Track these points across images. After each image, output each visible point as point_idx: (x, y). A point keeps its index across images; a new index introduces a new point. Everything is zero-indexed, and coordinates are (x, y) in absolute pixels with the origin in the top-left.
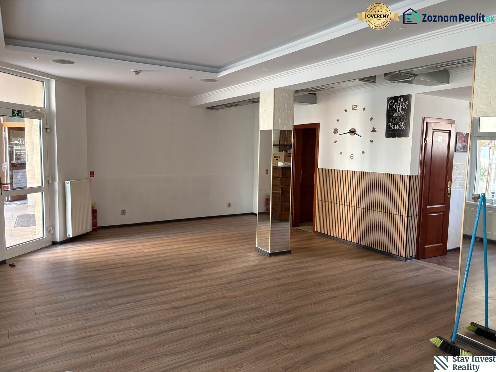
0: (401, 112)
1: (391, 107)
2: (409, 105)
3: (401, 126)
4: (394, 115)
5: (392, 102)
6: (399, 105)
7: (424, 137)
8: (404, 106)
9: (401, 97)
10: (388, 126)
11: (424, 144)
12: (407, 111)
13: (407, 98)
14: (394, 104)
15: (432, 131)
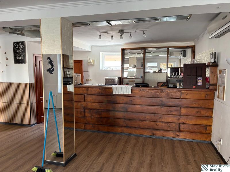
0: (21, 50)
1: (15, 47)
2: (25, 47)
3: (22, 58)
4: (18, 51)
5: (15, 44)
6: (20, 47)
7: (35, 63)
8: (22, 47)
9: (20, 42)
10: (15, 57)
11: (35, 67)
12: (24, 50)
13: (23, 43)
14: (16, 46)
15: (39, 61)
